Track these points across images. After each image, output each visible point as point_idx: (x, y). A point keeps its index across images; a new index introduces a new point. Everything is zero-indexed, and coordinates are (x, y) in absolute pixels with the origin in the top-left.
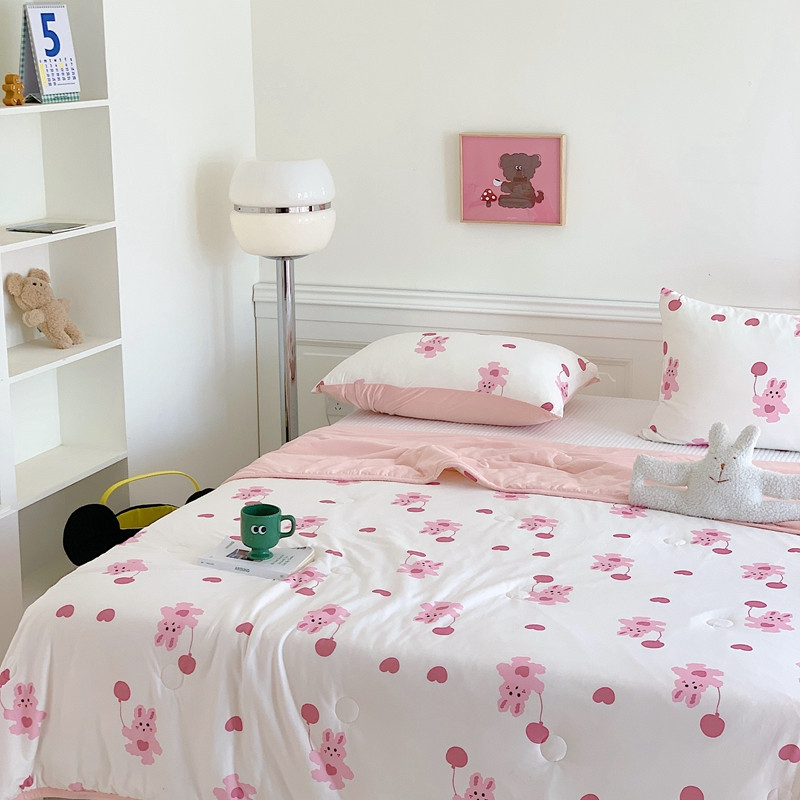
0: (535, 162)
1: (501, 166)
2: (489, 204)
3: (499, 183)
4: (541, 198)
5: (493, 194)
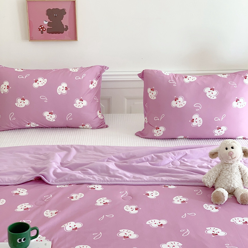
0: (63, 12)
1: (47, 14)
2: (42, 33)
3: (46, 23)
4: (67, 28)
5: (44, 28)
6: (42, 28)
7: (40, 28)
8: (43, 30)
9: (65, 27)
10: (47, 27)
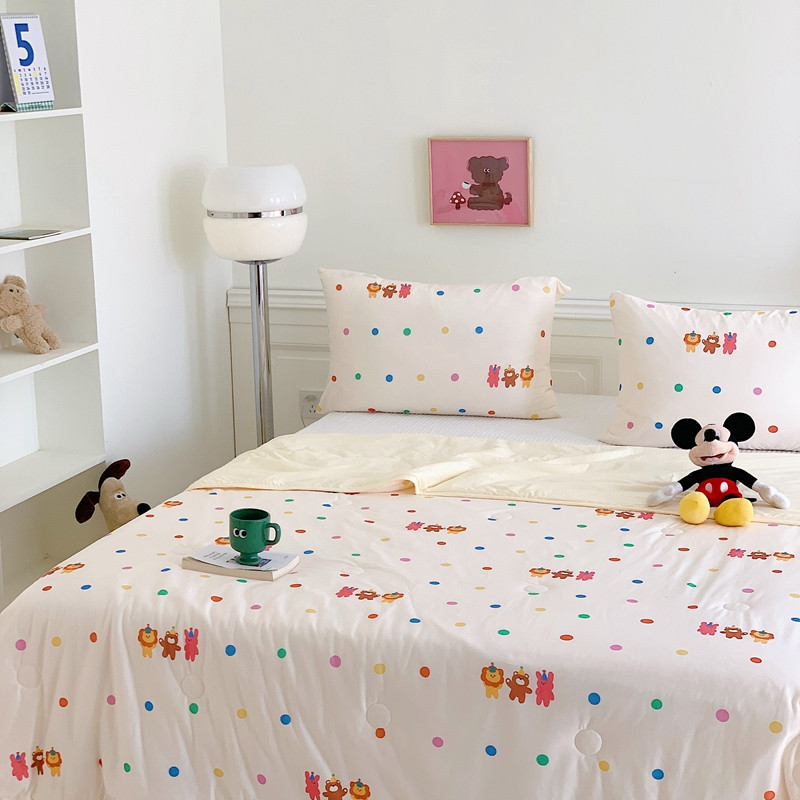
2: (458, 207)
3: (468, 186)
4: (509, 200)
5: (462, 197)
6: (458, 198)
7: (455, 197)
8: (460, 201)
9: (505, 196)
10: (468, 196)
